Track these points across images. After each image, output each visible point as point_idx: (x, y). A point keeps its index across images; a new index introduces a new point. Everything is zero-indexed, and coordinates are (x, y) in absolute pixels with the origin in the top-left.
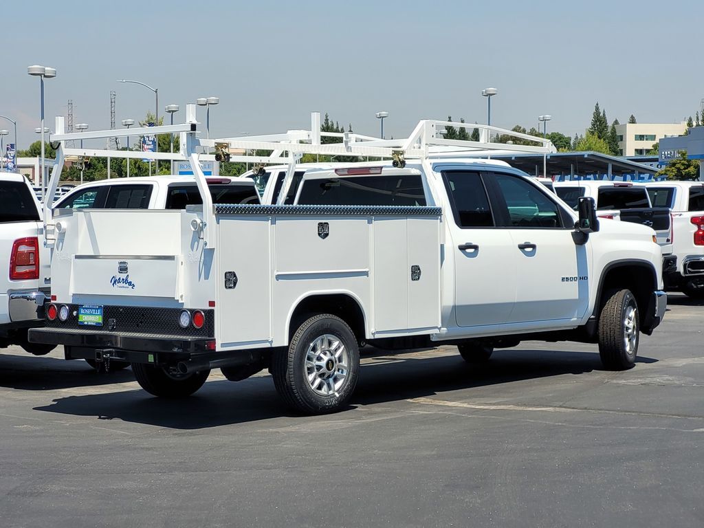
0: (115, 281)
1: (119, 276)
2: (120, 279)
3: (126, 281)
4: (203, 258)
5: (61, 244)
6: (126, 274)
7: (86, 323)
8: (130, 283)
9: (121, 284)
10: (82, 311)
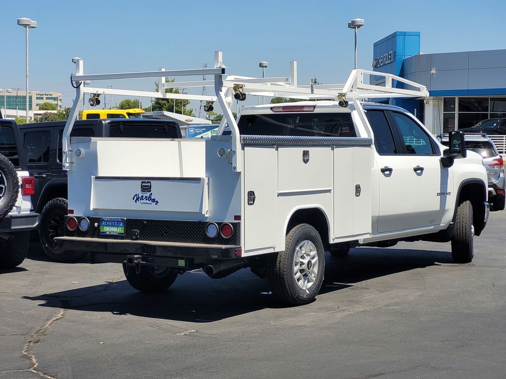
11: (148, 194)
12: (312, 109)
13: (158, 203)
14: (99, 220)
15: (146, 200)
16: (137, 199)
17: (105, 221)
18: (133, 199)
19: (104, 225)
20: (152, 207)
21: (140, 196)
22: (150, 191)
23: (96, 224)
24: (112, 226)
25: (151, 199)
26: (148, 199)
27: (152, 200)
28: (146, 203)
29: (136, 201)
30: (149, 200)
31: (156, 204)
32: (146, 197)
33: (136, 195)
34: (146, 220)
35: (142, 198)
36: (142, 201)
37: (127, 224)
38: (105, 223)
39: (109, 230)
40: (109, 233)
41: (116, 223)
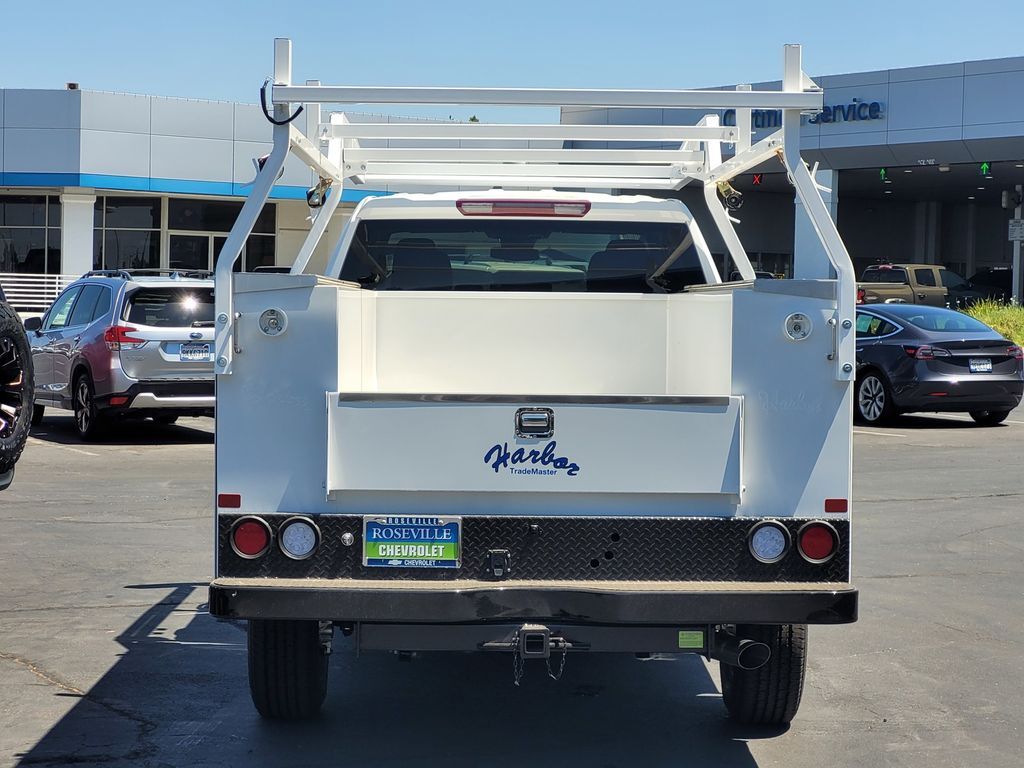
0: (500, 457)
1: (515, 443)
2: (521, 451)
3: (547, 457)
6: (550, 440)
7: (395, 563)
8: (562, 463)
9: (528, 465)
10: (376, 532)
11: (541, 446)
12: (580, 212)
13: (577, 469)
14: (355, 525)
15: (534, 461)
16: (502, 460)
17: (382, 527)
18: (487, 459)
19: (377, 539)
20: (558, 482)
21: (512, 450)
22: (551, 435)
23: (347, 536)
24: (410, 539)
25: (551, 460)
26: (542, 458)
27: (555, 462)
28: (534, 471)
29: (496, 466)
30: (545, 463)
31: (570, 473)
32: (534, 453)
33: (498, 447)
34: (536, 521)
35: (519, 456)
36: (519, 466)
37: (467, 534)
38: (381, 534)
39: (397, 554)
40: (400, 562)
41: (425, 531)
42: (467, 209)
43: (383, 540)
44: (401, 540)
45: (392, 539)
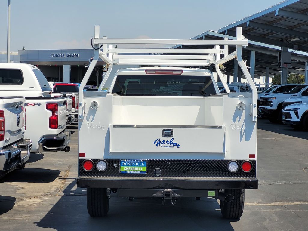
0: (158, 143)
1: (162, 139)
2: (164, 141)
3: (171, 142)
4: (244, 127)
5: (92, 117)
6: (172, 138)
7: (129, 172)
8: (175, 144)
9: (166, 145)
10: (123, 164)
12: (180, 73)
13: (180, 146)
14: (118, 162)
15: (168, 144)
16: (159, 143)
17: (125, 162)
18: (154, 143)
19: (124, 166)
20: (174, 149)
21: (161, 141)
22: (172, 136)
23: (115, 165)
24: (133, 166)
25: (172, 143)
26: (170, 143)
27: (173, 144)
28: (168, 147)
29: (157, 145)
30: (170, 144)
31: (177, 147)
32: (168, 142)
33: (158, 140)
34: (168, 160)
36: (163, 145)
37: (148, 164)
38: (125, 164)
39: (129, 170)
40: (130, 172)
41: (137, 163)
42: (148, 72)
43: (125, 166)
44: (130, 166)
45: (128, 166)
